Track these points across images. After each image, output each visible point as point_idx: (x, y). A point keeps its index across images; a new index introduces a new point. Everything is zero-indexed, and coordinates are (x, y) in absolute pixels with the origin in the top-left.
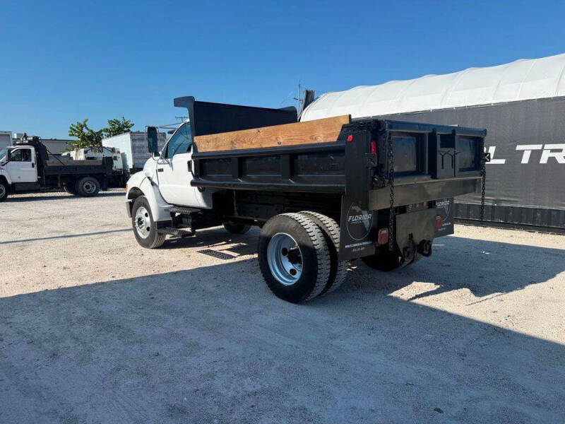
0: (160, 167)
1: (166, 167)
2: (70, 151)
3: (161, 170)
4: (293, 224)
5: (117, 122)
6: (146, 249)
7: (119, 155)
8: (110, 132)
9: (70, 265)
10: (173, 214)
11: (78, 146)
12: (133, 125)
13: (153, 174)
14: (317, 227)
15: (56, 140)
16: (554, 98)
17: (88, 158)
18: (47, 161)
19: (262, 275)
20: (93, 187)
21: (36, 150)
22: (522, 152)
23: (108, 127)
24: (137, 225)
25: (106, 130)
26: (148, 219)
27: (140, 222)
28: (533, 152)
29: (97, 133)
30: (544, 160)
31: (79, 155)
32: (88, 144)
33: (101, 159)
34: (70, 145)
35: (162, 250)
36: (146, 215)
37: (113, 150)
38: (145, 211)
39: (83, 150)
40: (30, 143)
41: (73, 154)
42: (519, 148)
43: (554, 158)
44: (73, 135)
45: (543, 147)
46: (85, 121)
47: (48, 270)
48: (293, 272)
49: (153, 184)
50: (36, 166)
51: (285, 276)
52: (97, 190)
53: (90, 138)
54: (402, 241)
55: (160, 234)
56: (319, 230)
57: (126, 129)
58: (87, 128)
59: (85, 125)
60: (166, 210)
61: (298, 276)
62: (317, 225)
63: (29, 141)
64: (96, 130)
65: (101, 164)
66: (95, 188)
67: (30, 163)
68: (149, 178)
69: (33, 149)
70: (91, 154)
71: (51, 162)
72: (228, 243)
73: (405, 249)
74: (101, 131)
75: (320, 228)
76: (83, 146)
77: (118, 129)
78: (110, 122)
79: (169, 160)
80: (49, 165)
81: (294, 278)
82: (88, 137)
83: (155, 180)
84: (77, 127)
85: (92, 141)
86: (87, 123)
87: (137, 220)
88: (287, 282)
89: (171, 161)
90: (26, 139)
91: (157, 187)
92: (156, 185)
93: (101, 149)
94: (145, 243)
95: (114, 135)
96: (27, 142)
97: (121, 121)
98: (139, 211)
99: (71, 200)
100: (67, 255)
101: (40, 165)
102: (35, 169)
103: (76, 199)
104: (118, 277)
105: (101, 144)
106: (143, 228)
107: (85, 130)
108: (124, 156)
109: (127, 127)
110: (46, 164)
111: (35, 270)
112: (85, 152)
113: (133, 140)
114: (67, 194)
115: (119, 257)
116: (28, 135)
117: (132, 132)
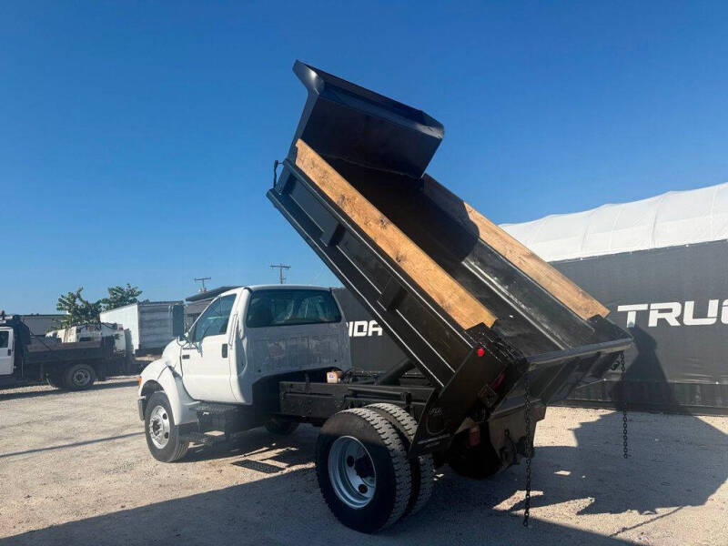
0: (185, 353)
1: (193, 353)
2: (56, 329)
3: (187, 357)
4: (360, 424)
5: (120, 290)
6: (164, 464)
7: (122, 333)
8: (110, 303)
9: (63, 492)
10: (200, 414)
11: (68, 322)
12: (140, 293)
13: (175, 362)
14: (390, 426)
15: (38, 315)
16: (651, 250)
17: (82, 339)
18: (29, 346)
19: (321, 495)
20: (86, 377)
21: (14, 332)
22: (625, 314)
23: (108, 296)
24: (152, 430)
25: (105, 301)
26: (167, 422)
27: (156, 426)
28: (638, 313)
29: (94, 305)
30: (653, 323)
31: (69, 336)
32: (81, 320)
33: (100, 340)
34: (56, 322)
35: (184, 464)
36: (165, 417)
37: (114, 326)
38: (163, 411)
39: (74, 328)
40: (9, 324)
41: (61, 334)
42: (621, 308)
43: (664, 319)
44: (62, 309)
45: (649, 307)
46: (80, 291)
47: (34, 502)
48: (363, 489)
49: (175, 375)
50: (13, 353)
51: (352, 495)
52: (92, 381)
53: (84, 311)
54: (497, 440)
55: (182, 442)
56: (393, 430)
57: (131, 298)
58: (81, 300)
59: (79, 296)
60: (191, 409)
61: (370, 494)
62: (390, 423)
63: (8, 321)
64: (92, 301)
65: (98, 346)
66: (89, 378)
67: (5, 350)
68: (170, 367)
69: (11, 331)
70: (86, 333)
71: (33, 347)
72: (272, 448)
73: (502, 450)
74: (98, 303)
75: (394, 427)
76: (74, 324)
77: (120, 299)
78: (111, 290)
79: (198, 343)
80: (30, 351)
81: (366, 498)
82: (81, 310)
83: (178, 370)
84: (68, 299)
85: (87, 315)
86: (81, 293)
87: (152, 424)
88: (357, 504)
89: (200, 344)
90: (4, 319)
91: (181, 378)
92: (179, 375)
93: (99, 325)
94: (161, 456)
95: (116, 307)
96: (5, 322)
97: (126, 288)
98: (154, 412)
99: (56, 396)
100: (57, 479)
101: (19, 351)
102: (11, 358)
103: (63, 395)
104: (129, 506)
105: (99, 319)
106: (160, 434)
107: (78, 302)
108: (128, 333)
109: (133, 295)
110: (27, 349)
111: (15, 503)
112: (78, 331)
113: (141, 312)
114: (50, 388)
115: (129, 476)
116: (6, 313)
117: (139, 303)
